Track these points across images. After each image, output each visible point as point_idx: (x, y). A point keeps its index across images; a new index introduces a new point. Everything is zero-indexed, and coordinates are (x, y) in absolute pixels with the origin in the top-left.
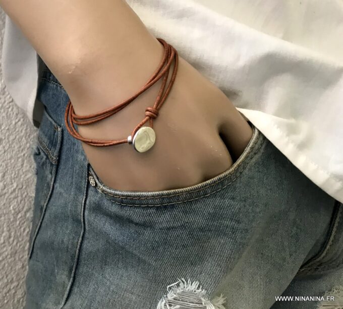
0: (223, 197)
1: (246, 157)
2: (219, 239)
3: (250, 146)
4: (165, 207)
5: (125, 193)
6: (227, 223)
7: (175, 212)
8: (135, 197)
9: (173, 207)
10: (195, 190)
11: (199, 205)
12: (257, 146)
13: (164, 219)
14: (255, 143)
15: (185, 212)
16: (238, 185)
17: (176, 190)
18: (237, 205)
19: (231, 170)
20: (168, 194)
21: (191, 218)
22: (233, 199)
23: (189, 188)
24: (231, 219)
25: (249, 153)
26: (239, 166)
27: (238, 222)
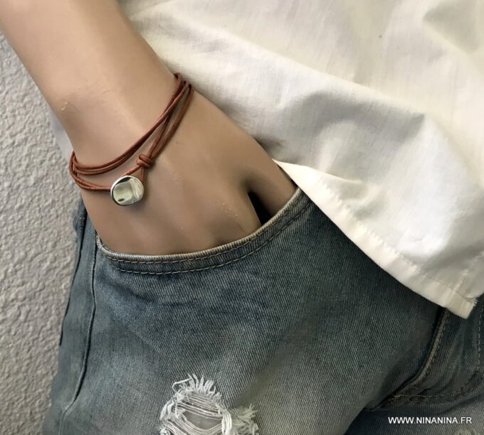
0: (240, 269)
1: (277, 222)
2: (239, 325)
3: (284, 208)
4: (169, 276)
5: (122, 255)
6: (248, 304)
7: (181, 284)
8: (132, 260)
9: (177, 277)
10: (202, 256)
11: (210, 277)
12: (295, 210)
13: (167, 292)
14: (293, 205)
15: (193, 285)
16: (264, 256)
17: (180, 255)
18: (260, 283)
19: (252, 235)
20: (170, 260)
21: (200, 295)
22: (256, 273)
23: (194, 253)
24: (254, 301)
25: (282, 217)
26: (264, 231)
27: (264, 305)
